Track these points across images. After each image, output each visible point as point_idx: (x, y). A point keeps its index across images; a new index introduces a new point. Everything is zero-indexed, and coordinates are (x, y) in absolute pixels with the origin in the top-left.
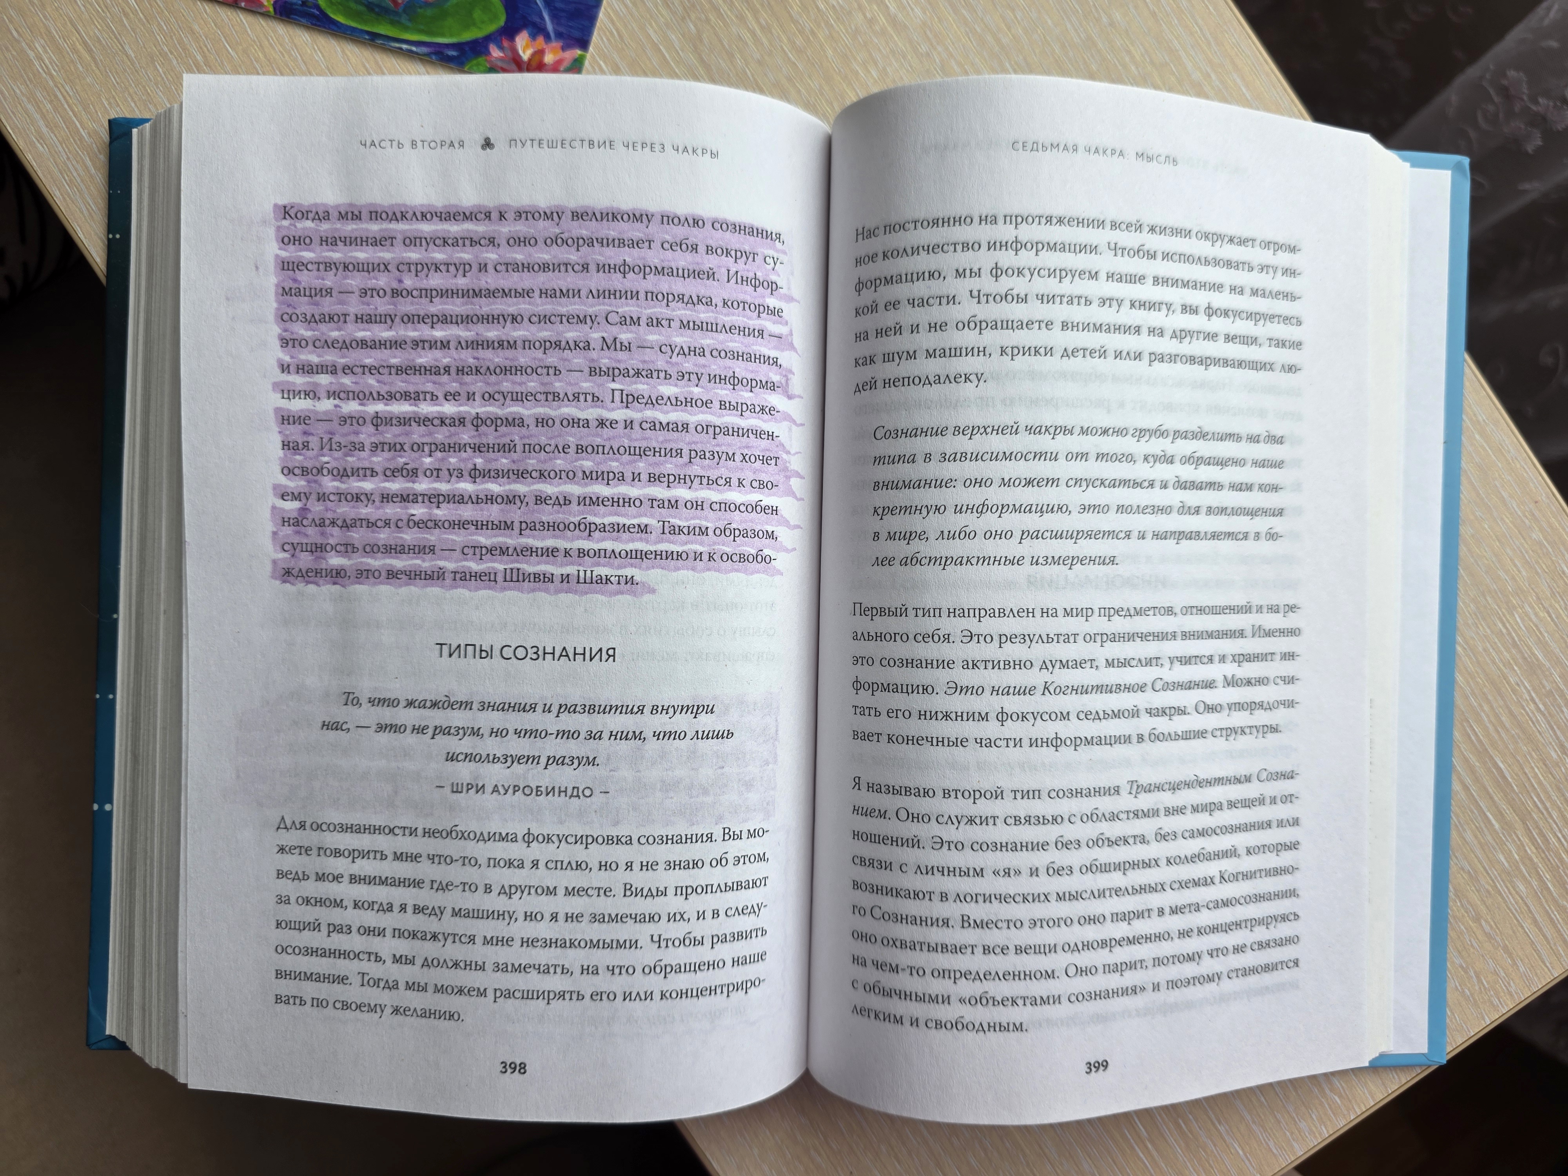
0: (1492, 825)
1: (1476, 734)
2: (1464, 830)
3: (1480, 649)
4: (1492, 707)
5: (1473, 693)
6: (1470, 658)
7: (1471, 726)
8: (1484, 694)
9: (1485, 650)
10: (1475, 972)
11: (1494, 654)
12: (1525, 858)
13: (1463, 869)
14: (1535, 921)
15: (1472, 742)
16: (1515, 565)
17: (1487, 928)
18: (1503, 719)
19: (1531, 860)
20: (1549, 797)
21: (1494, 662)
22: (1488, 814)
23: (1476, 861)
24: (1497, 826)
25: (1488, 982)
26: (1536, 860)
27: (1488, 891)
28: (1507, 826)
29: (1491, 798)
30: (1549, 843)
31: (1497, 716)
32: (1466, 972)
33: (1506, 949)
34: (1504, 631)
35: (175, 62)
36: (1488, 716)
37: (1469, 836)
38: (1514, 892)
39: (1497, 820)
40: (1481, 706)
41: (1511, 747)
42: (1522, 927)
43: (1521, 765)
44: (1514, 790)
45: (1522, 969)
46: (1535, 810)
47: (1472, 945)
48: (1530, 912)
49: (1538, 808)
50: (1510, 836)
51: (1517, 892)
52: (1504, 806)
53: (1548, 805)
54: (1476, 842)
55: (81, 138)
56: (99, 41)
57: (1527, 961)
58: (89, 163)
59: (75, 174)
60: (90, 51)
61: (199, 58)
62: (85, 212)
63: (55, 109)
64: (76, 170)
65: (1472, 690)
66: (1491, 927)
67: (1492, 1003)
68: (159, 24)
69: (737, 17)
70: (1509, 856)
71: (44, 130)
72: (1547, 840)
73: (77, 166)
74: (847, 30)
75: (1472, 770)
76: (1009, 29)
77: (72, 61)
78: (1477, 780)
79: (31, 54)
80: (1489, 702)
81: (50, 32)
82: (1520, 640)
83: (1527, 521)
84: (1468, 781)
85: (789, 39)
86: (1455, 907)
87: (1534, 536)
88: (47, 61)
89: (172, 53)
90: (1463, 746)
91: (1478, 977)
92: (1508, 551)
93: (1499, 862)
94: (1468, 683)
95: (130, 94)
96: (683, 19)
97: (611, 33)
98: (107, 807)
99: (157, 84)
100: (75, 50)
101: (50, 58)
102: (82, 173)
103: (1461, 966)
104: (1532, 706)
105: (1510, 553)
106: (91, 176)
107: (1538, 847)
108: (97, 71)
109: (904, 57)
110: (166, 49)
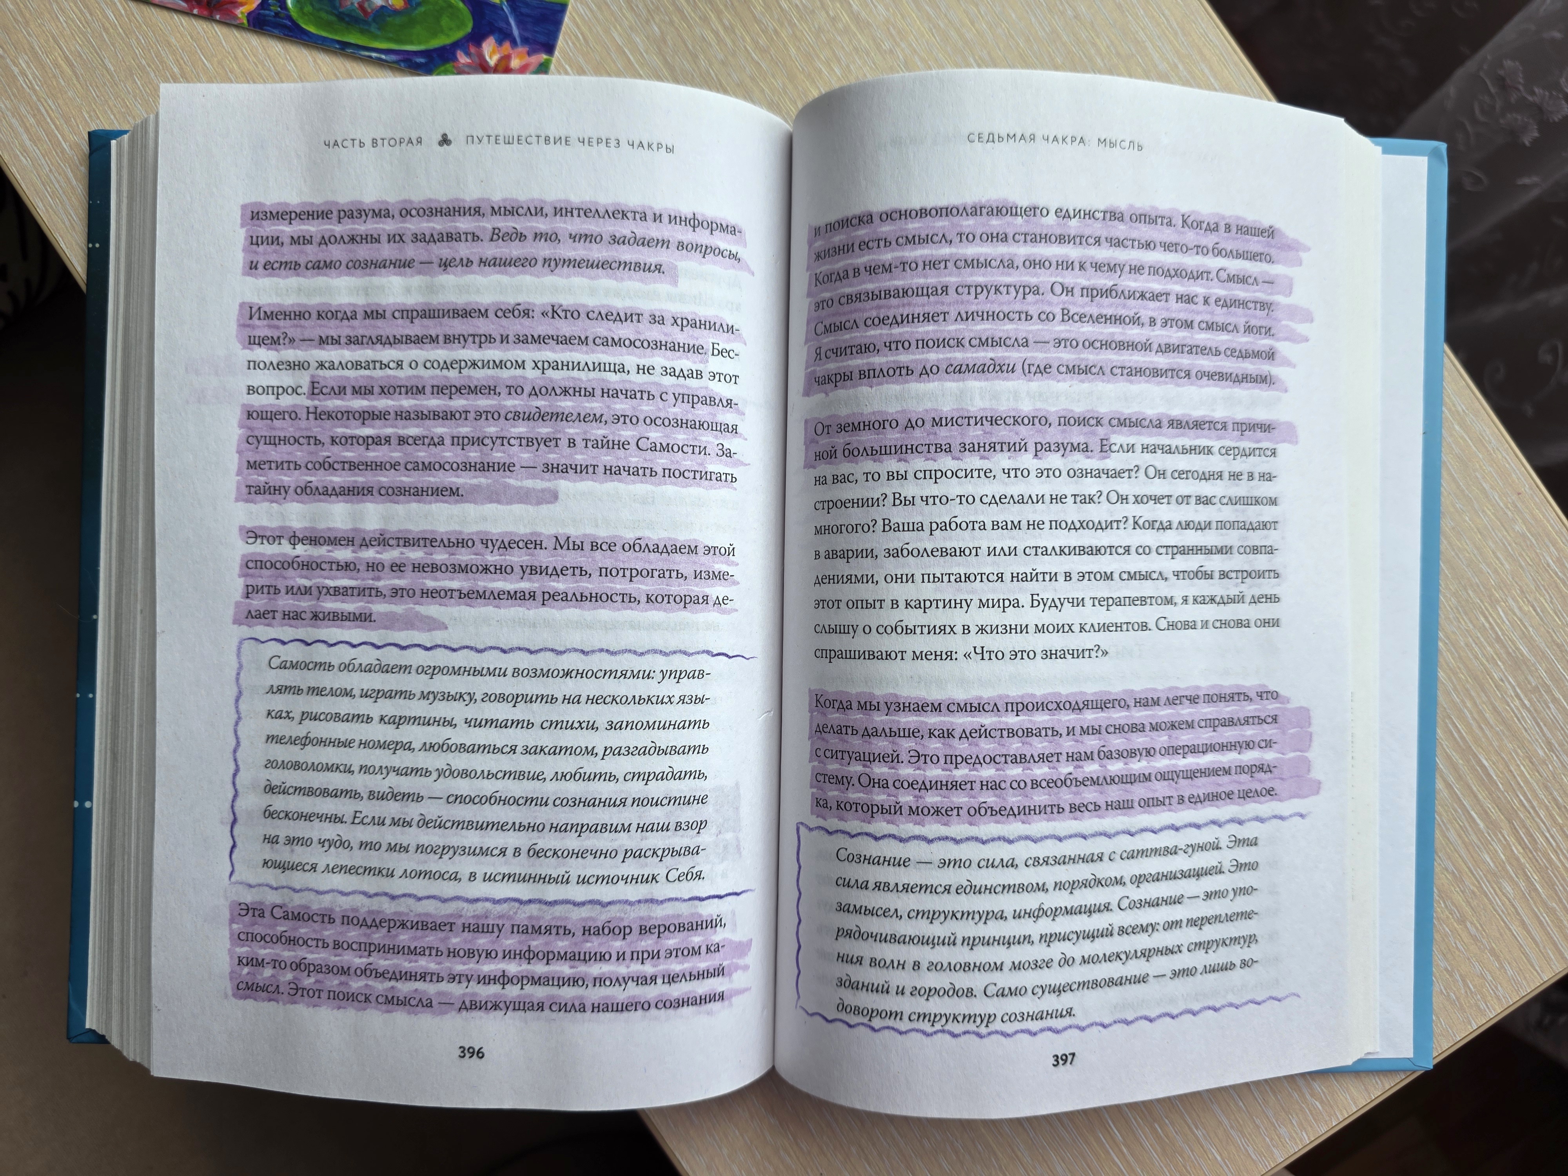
0: (1477, 824)
1: (1459, 732)
2: (1448, 829)
3: (1462, 644)
4: (1475, 703)
5: (1455, 689)
6: (1452, 654)
7: (1454, 723)
8: (1467, 690)
9: (1467, 645)
10: (1461, 975)
11: (1476, 649)
12: (1512, 858)
13: (1447, 870)
14: (1523, 923)
15: (1455, 739)
16: (1498, 559)
17: (1473, 931)
18: (1487, 715)
19: (1518, 859)
20: (1536, 796)
21: (1477, 658)
22: (1473, 813)
23: (1460, 860)
24: (1482, 825)
25: (1474, 986)
26: (1523, 860)
27: (1473, 892)
28: (1493, 825)
29: (1475, 796)
30: (1536, 843)
31: (1480, 712)
32: (1451, 976)
33: (1493, 952)
34: (1487, 625)
35: (152, 75)
36: (1471, 713)
37: (1452, 835)
38: (1500, 893)
39: (1482, 820)
40: (1463, 701)
41: (1495, 744)
42: (1510, 929)
43: (1506, 763)
44: (1499, 789)
45: (1510, 972)
46: (1522, 809)
47: (1457, 948)
48: (1518, 914)
49: (1525, 807)
50: (1496, 836)
51: (1504, 894)
52: (1488, 804)
53: (1535, 804)
54: (1460, 842)
55: (63, 151)
56: (80, 56)
57: (1514, 964)
58: (70, 175)
59: (57, 186)
60: (71, 65)
61: (176, 70)
62: (67, 223)
63: (38, 123)
64: (58, 182)
65: (1454, 686)
66: (1477, 929)
67: (1479, 1007)
68: (138, 38)
69: (700, 18)
70: (1494, 856)
71: (28, 143)
72: (1535, 840)
73: (59, 178)
74: (810, 29)
75: (1454, 767)
76: (972, 23)
77: (54, 76)
78: (1460, 778)
79: (16, 70)
80: (1472, 698)
81: (33, 48)
82: (1504, 634)
83: (1509, 513)
84: (1451, 779)
85: (752, 39)
86: (1439, 908)
87: (1517, 528)
88: (30, 77)
89: (149, 66)
90: (1445, 743)
91: (1464, 981)
92: (1491, 543)
93: (1484, 862)
94: (1450, 679)
95: (109, 106)
96: (647, 22)
97: (576, 37)
98: (87, 804)
99: (135, 97)
100: (57, 65)
101: (33, 74)
102: (64, 185)
103: (1446, 970)
104: (1517, 702)
105: (1493, 546)
106: (73, 187)
107: (1524, 847)
108: (78, 86)
109: (868, 54)
110: (144, 62)
